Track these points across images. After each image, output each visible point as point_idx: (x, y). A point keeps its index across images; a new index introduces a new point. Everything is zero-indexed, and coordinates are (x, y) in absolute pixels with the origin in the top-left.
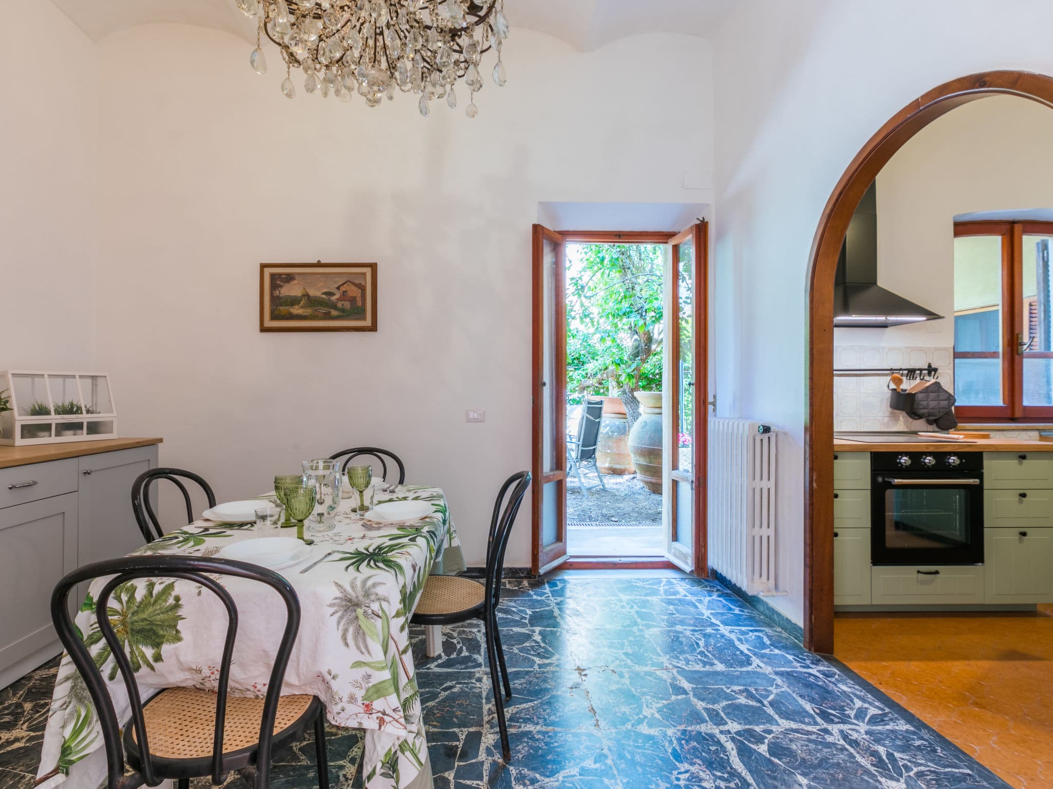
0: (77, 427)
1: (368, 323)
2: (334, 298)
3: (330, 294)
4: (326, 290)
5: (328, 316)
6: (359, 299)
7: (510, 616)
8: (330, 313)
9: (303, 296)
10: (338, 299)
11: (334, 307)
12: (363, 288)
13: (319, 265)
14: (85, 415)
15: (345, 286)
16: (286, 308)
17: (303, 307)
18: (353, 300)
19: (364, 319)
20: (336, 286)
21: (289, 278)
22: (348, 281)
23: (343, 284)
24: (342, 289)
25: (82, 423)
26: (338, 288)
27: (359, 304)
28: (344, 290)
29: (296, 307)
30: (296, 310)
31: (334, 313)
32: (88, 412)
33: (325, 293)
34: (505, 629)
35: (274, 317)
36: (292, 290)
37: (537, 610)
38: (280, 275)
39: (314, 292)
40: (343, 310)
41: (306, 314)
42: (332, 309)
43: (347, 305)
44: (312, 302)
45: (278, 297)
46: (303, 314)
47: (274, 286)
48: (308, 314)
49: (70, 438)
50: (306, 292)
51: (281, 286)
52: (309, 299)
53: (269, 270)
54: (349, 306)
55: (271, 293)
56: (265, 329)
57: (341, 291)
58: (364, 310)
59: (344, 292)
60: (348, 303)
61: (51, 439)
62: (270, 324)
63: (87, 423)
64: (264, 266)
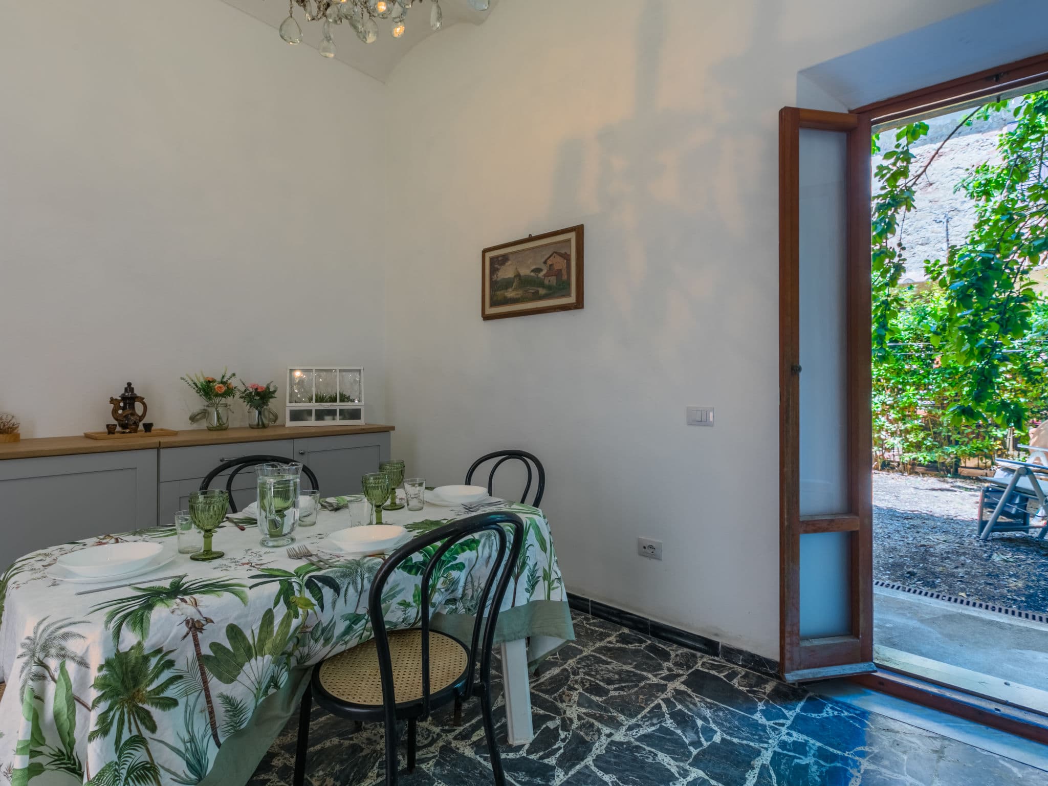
0: (332, 413)
1: (572, 299)
2: (541, 274)
3: (538, 270)
4: (534, 267)
5: (537, 297)
6: (564, 272)
7: (679, 732)
8: (537, 292)
9: (515, 276)
10: (545, 276)
11: (541, 284)
12: (567, 257)
13: (531, 239)
14: (338, 403)
15: (551, 258)
16: (502, 292)
17: (515, 289)
18: (558, 274)
19: (569, 295)
20: (543, 260)
21: (504, 259)
22: (555, 252)
23: (550, 257)
24: (549, 262)
25: (336, 410)
26: (545, 262)
27: (565, 277)
28: (551, 263)
29: (510, 290)
30: (510, 294)
31: (542, 292)
32: (342, 400)
33: (533, 271)
34: (648, 748)
35: (494, 304)
36: (507, 272)
37: (735, 740)
38: (497, 257)
39: (525, 271)
40: (549, 288)
41: (517, 296)
42: (540, 287)
43: (553, 280)
44: (524, 282)
45: (496, 282)
46: (515, 297)
47: (493, 271)
48: (519, 296)
49: (328, 422)
50: (518, 272)
51: (498, 270)
52: (520, 279)
53: (489, 255)
54: (555, 281)
55: (491, 278)
56: (486, 317)
57: (548, 265)
58: (569, 284)
59: (551, 265)
60: (554, 278)
61: (312, 422)
62: (490, 311)
63: (341, 410)
64: (485, 251)
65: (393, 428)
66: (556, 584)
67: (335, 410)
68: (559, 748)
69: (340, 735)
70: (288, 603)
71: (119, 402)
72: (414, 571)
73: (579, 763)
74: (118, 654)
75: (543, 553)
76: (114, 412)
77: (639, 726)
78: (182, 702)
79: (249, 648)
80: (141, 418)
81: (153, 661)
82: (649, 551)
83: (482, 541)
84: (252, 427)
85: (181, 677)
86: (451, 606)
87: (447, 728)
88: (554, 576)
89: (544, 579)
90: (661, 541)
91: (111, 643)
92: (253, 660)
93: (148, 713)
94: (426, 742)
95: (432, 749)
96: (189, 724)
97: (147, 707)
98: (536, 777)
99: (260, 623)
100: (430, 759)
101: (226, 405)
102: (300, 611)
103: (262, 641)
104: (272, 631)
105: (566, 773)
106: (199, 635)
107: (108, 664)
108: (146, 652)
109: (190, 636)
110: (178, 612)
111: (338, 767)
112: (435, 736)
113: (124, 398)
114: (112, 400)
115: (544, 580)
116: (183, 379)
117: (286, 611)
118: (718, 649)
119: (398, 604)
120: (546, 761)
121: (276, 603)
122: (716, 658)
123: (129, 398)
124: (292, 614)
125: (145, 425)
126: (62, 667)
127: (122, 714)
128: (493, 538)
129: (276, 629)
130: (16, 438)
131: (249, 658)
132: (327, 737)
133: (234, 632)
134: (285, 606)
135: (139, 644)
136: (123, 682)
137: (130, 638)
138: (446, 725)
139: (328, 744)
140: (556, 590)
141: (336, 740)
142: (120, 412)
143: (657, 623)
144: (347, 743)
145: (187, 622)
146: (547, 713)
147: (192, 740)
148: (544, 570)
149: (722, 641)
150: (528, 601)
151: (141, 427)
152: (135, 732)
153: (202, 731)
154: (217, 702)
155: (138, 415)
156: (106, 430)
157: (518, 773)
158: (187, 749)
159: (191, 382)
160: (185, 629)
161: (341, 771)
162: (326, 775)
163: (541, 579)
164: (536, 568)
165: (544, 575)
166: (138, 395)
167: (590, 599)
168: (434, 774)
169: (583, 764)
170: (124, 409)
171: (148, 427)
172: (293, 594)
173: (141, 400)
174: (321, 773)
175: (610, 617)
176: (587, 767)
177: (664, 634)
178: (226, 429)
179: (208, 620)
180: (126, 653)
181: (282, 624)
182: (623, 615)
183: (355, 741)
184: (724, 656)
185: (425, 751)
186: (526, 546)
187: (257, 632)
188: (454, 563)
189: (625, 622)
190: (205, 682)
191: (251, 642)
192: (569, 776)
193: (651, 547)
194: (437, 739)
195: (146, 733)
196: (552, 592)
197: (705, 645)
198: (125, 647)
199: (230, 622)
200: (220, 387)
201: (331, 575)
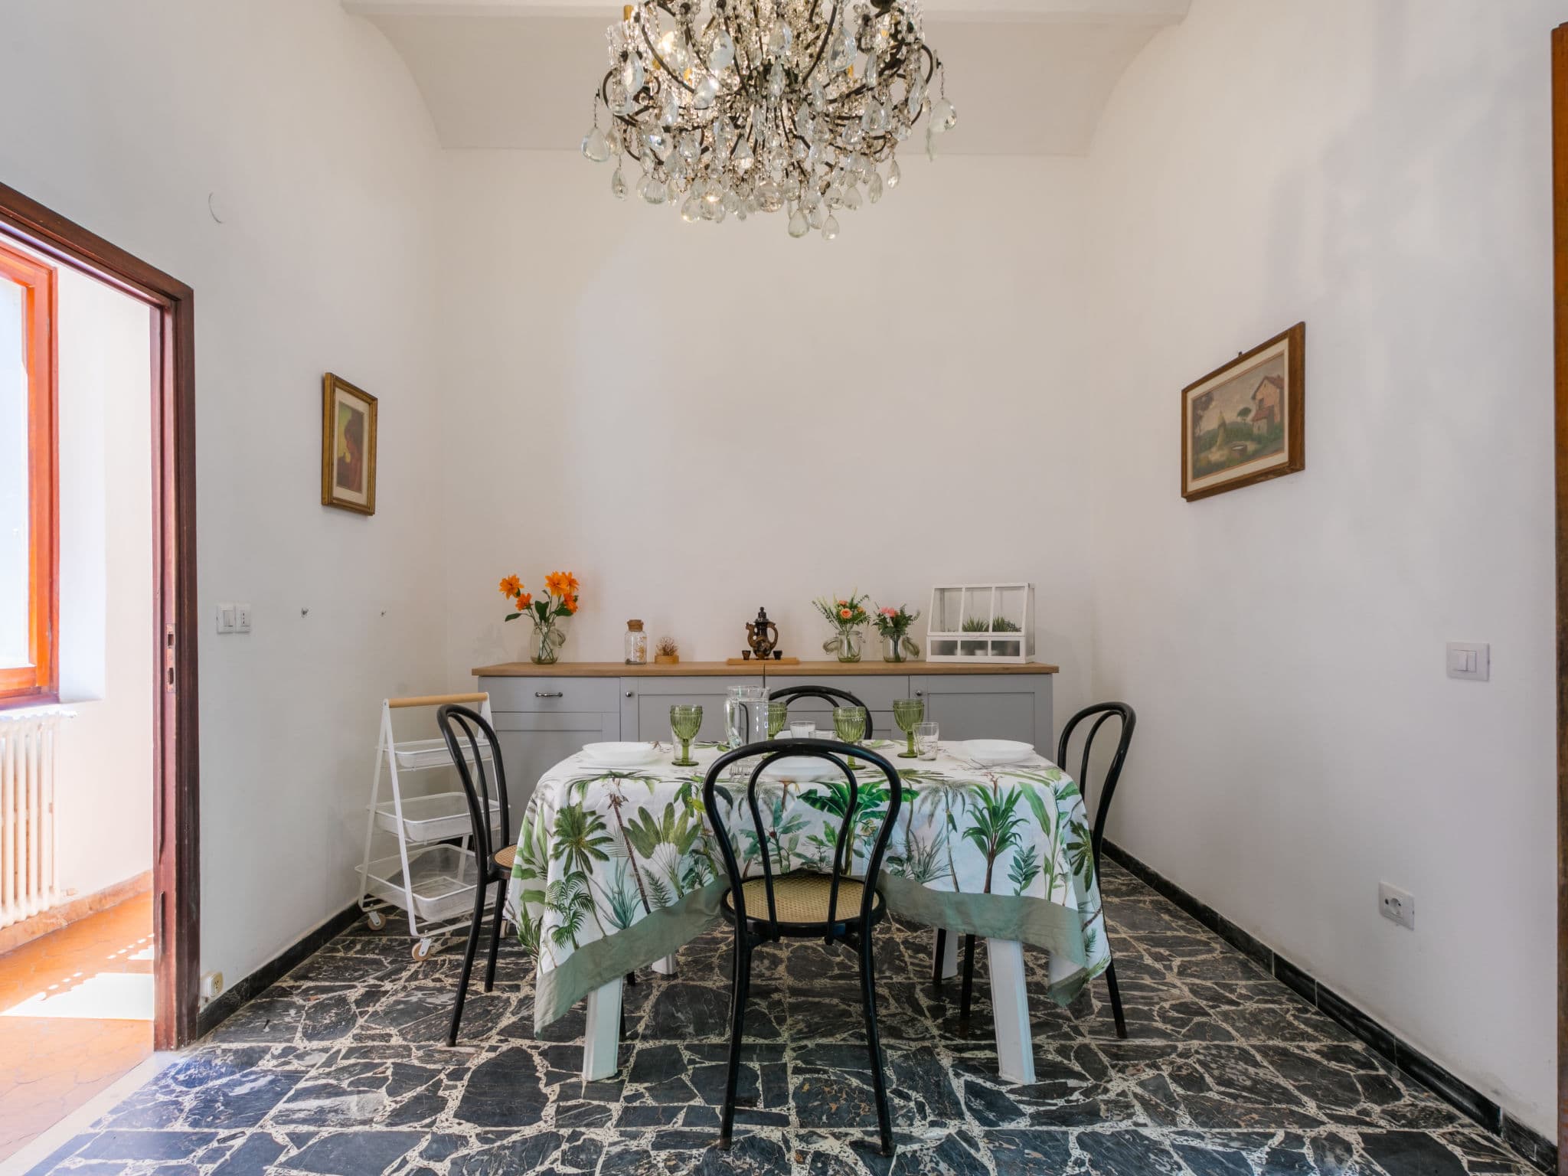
0: (983, 646)
1: (1282, 458)
2: (1249, 418)
3: (1245, 412)
4: (1241, 407)
5: (1246, 457)
6: (1277, 410)
8: (1244, 450)
9: (1220, 426)
10: (1254, 420)
11: (1248, 435)
12: (1280, 383)
13: (1243, 358)
14: (990, 633)
15: (1261, 389)
16: (1205, 454)
17: (1220, 447)
18: (1269, 414)
19: (1279, 450)
20: (1252, 393)
21: (1208, 399)
22: (1266, 377)
23: (1259, 387)
24: (1259, 397)
26: (1254, 398)
27: (1277, 419)
28: (1261, 397)
29: (1214, 449)
30: (1215, 455)
31: (1251, 447)
32: (995, 629)
33: (1240, 414)
35: (1199, 474)
36: (1210, 423)
38: (1201, 398)
39: (1231, 417)
40: (1258, 439)
42: (1248, 440)
43: (1263, 426)
44: (1229, 434)
45: (1199, 438)
46: (1219, 460)
47: (1196, 421)
48: (1223, 459)
49: (981, 658)
50: (1223, 419)
51: (1201, 417)
52: (1225, 430)
53: (1192, 395)
54: (1265, 427)
55: (1194, 433)
56: (1191, 497)
57: (1257, 401)
58: (1282, 430)
59: (1261, 401)
60: (1265, 421)
61: (959, 658)
62: (1194, 486)
63: (993, 643)
64: (1185, 392)
65: (1056, 670)
66: (1059, 881)
67: (986, 642)
68: (1055, 1105)
69: (843, 1000)
70: (685, 801)
71: (753, 627)
72: (818, 805)
73: (1061, 1126)
74: (569, 807)
75: (1044, 835)
76: (750, 637)
77: (1202, 1138)
78: (613, 860)
79: (657, 833)
80: (773, 645)
81: (590, 819)
82: (1392, 907)
83: (923, 794)
84: (887, 661)
85: (611, 840)
86: (896, 866)
87: (947, 1035)
88: (1057, 870)
89: (1046, 871)
90: (1411, 895)
91: (565, 798)
92: (662, 844)
93: (587, 857)
94: (914, 1036)
95: (912, 1044)
96: (619, 880)
97: (586, 852)
98: (991, 1111)
99: (664, 812)
100: (902, 1049)
101: (858, 633)
102: (696, 812)
103: (667, 829)
104: (673, 823)
105: (1031, 1126)
106: (619, 809)
107: (562, 811)
108: (584, 811)
109: (613, 807)
110: (606, 786)
111: (817, 1019)
112: (928, 1036)
113: (758, 624)
114: (748, 626)
115: (1046, 873)
116: (814, 603)
117: (684, 808)
118: (1498, 1121)
119: (808, 837)
120: (1021, 1106)
121: (676, 799)
122: (1495, 1137)
123: (762, 625)
124: (689, 812)
125: (775, 652)
126: (542, 805)
127: (571, 851)
128: (942, 794)
129: (676, 822)
130: (676, 660)
131: (659, 841)
132: (831, 995)
133: (644, 813)
134: (683, 804)
135: (580, 803)
136: (572, 828)
137: (576, 798)
138: (949, 1032)
139: (827, 1001)
140: (1058, 889)
141: (835, 1001)
142: (755, 638)
143: (1405, 1045)
144: (843, 1006)
145: (611, 796)
146: (1083, 1072)
147: (621, 893)
148: (1046, 859)
149: (1507, 1108)
150: (1018, 894)
151: (772, 655)
152: (580, 869)
153: (632, 892)
154: (641, 872)
155: (769, 642)
156: (742, 657)
157: (976, 1100)
158: (614, 898)
159: (820, 606)
160: (609, 801)
161: (817, 1023)
162: (803, 1020)
163: (1041, 870)
164: (1033, 854)
165: (1046, 866)
166: (770, 620)
167: (1317, 980)
168: (892, 1062)
169: (1064, 1128)
170: (757, 634)
171: (778, 655)
172: (691, 795)
173: (773, 625)
174: (800, 1017)
175: (1341, 1017)
176: (1065, 1133)
177: (1416, 1069)
178: (858, 661)
179: (625, 799)
180: (574, 808)
181: (681, 819)
182: (1357, 1018)
183: (851, 1009)
184: (1509, 1138)
185: (904, 1042)
186: (1011, 819)
187: (662, 820)
188: (875, 809)
189: (1362, 1032)
190: (631, 851)
191: (658, 828)
192: (1033, 1129)
193: (1395, 901)
194: (928, 1039)
195: (587, 873)
196: (1053, 890)
197: (1478, 1106)
198: (573, 803)
199: (640, 805)
200: (846, 612)
201: (727, 787)
